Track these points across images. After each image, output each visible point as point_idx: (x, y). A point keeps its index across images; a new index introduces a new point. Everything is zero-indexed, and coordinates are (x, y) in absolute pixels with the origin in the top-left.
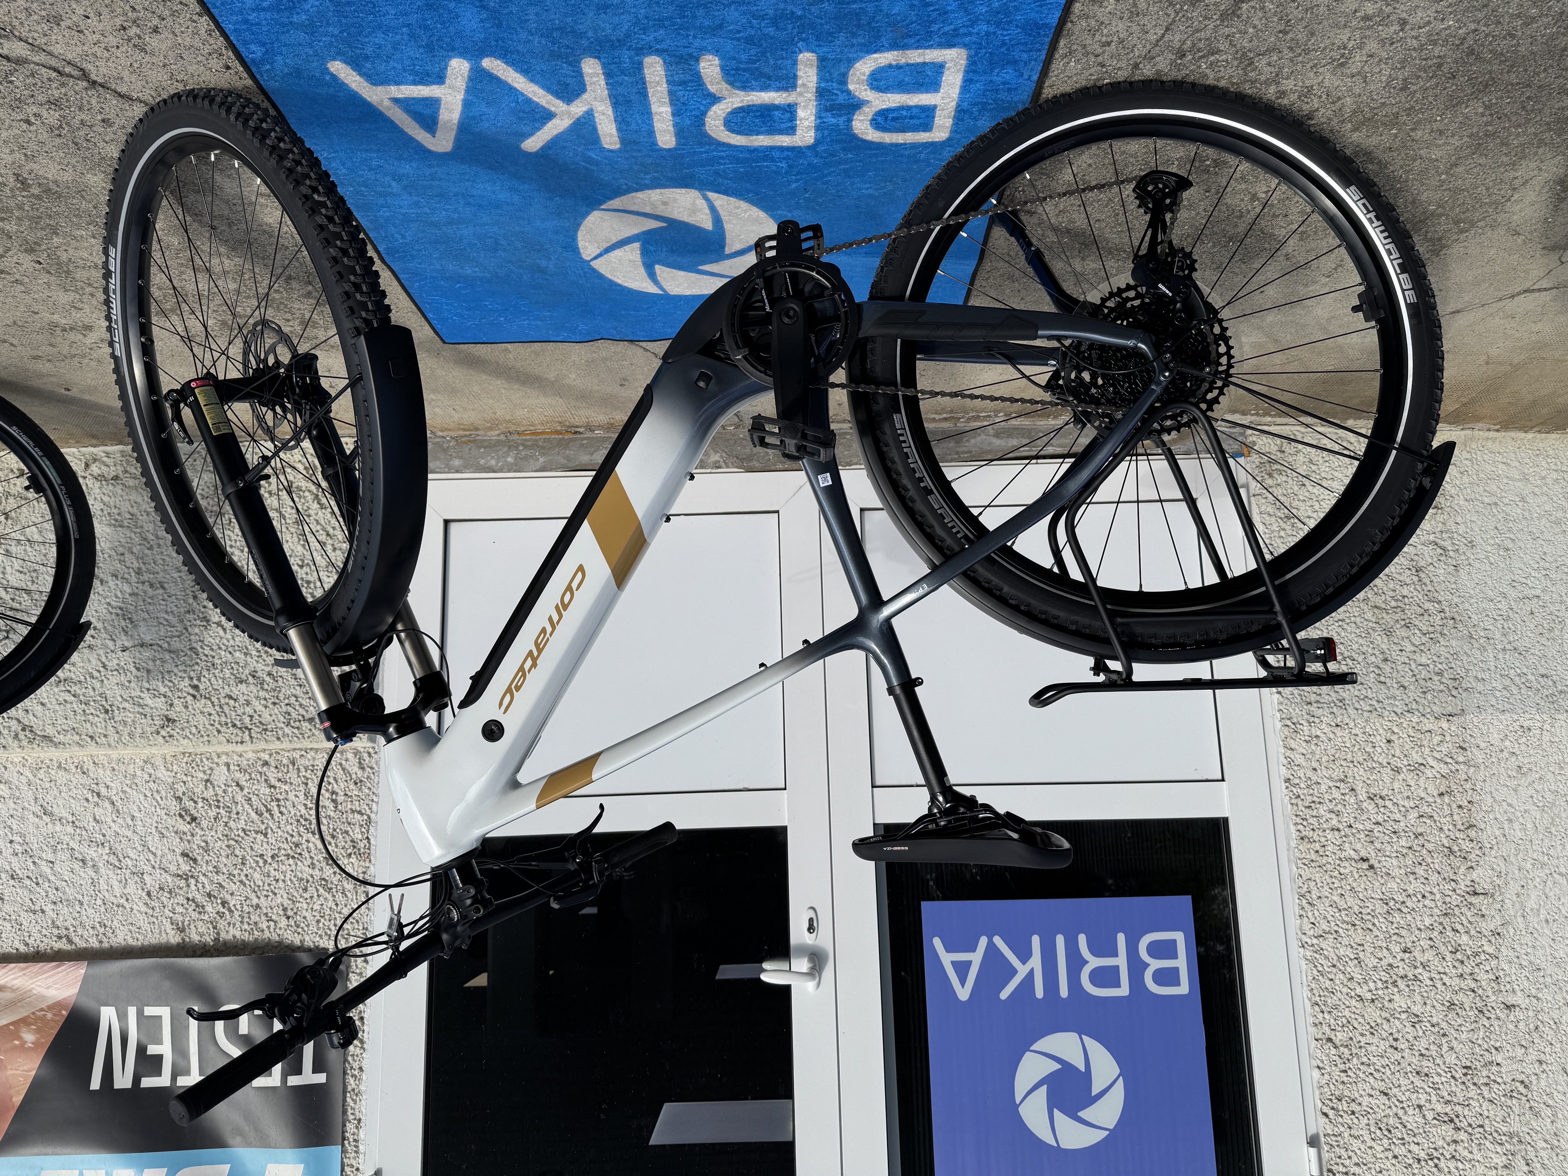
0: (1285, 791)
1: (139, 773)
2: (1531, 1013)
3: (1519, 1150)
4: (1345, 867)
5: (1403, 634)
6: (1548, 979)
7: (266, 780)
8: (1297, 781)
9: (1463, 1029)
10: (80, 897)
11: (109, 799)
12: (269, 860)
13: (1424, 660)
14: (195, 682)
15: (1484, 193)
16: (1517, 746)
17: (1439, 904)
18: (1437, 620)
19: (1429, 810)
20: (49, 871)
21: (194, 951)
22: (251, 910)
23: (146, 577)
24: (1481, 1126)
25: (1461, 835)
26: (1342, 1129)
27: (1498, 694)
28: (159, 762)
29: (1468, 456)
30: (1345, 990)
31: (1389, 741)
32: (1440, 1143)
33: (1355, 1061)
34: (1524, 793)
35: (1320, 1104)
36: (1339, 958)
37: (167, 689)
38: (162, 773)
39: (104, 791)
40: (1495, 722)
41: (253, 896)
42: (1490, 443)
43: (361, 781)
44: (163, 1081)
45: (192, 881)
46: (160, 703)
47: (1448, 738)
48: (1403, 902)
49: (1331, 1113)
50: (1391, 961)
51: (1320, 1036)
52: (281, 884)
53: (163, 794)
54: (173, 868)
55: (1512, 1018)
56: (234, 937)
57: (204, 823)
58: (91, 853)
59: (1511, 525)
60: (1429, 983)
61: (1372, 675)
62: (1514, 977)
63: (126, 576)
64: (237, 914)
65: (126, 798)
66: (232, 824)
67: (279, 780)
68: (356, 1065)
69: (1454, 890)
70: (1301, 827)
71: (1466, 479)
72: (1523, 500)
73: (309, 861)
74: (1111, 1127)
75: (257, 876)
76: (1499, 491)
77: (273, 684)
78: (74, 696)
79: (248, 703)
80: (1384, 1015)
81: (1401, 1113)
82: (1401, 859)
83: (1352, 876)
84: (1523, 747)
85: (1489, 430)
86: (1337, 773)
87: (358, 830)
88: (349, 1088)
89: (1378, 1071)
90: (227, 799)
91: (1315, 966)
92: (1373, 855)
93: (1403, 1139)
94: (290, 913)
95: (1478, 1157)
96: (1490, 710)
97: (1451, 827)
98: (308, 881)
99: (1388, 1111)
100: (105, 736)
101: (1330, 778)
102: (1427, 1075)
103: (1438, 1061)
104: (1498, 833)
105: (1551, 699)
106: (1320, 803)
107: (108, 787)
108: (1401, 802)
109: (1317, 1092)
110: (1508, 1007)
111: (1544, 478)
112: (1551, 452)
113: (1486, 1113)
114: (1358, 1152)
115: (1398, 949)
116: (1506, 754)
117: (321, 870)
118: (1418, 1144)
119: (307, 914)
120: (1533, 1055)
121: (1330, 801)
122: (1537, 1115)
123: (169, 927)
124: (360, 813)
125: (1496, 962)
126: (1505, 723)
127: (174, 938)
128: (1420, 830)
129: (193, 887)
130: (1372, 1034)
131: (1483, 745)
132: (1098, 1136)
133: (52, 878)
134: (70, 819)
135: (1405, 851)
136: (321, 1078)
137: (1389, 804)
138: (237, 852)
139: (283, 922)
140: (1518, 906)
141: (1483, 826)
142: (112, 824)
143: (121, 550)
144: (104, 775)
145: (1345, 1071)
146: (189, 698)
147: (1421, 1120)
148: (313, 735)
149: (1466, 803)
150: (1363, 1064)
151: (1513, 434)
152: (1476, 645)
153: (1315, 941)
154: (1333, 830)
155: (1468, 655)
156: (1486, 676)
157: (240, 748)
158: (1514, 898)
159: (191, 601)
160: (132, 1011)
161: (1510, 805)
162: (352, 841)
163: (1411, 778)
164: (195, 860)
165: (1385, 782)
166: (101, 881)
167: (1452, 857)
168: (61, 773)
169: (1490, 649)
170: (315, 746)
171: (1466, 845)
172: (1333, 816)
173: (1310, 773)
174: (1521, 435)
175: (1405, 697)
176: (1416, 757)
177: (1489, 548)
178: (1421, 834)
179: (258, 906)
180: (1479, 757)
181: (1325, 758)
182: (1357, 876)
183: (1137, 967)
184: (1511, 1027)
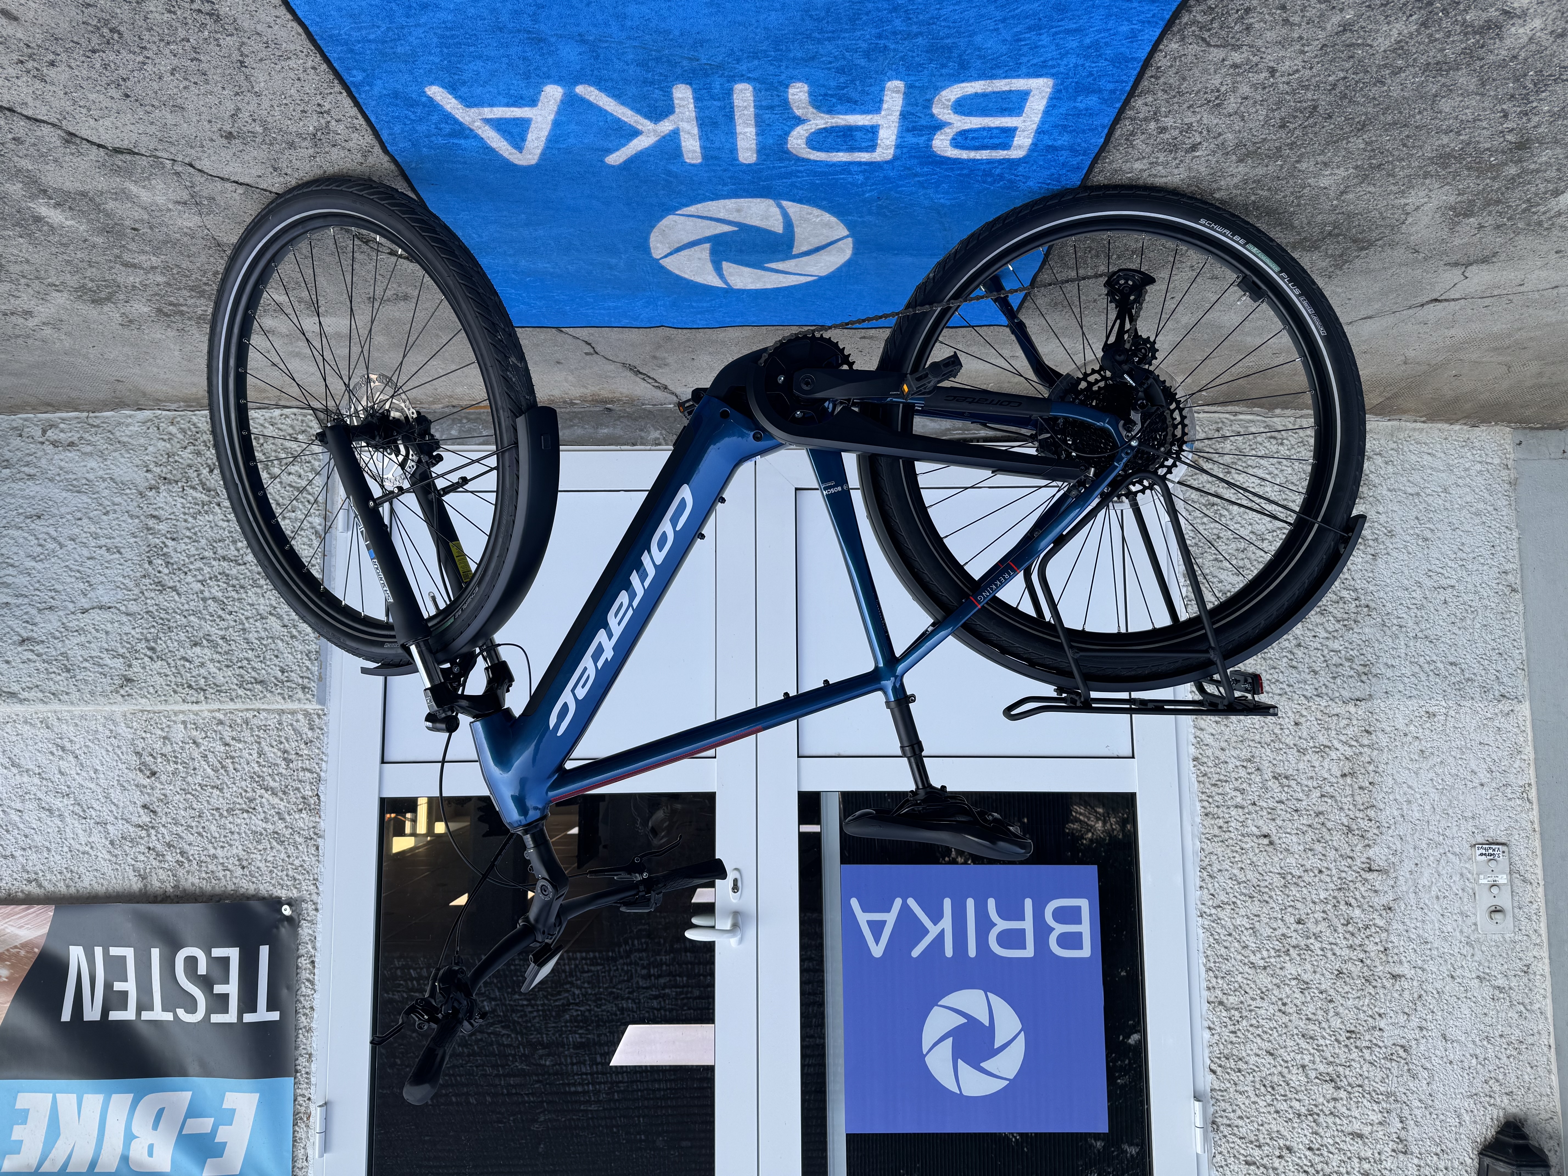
0: (1193, 769)
1: (101, 729)
2: (1415, 983)
3: (1396, 1109)
4: (1247, 843)
5: (1318, 621)
6: (1435, 952)
7: (221, 739)
8: (1205, 760)
9: (1350, 996)
10: (48, 844)
11: (73, 753)
12: (225, 813)
13: (1336, 645)
14: (153, 644)
15: (1378, 216)
16: (1421, 730)
17: (1335, 879)
18: (1352, 607)
19: (1331, 790)
20: (18, 819)
21: (156, 897)
22: (208, 860)
23: (103, 541)
24: (1360, 1086)
25: (1361, 815)
26: (1228, 1085)
27: (1406, 680)
28: (119, 719)
29: (1394, 446)
30: (1239, 957)
31: (1296, 724)
32: (1321, 1100)
33: (1244, 1023)
34: (1425, 776)
35: (1209, 1062)
36: (1236, 927)
37: (124, 650)
38: (122, 729)
39: (68, 745)
40: (1402, 708)
41: (210, 846)
42: (1416, 434)
43: (311, 741)
44: (129, 1015)
45: (153, 832)
46: (118, 663)
47: (1355, 722)
48: (1300, 877)
49: (1219, 1070)
50: (1285, 931)
51: (1211, 999)
52: (236, 836)
53: (124, 749)
54: (134, 819)
55: (1397, 987)
56: (193, 884)
57: (163, 778)
58: (58, 803)
59: (1431, 515)
60: (1321, 953)
61: (1285, 660)
62: (1402, 949)
63: (84, 540)
64: (195, 862)
65: (88, 753)
66: (189, 779)
67: (233, 739)
68: (307, 1005)
69: (1350, 867)
70: (1206, 804)
71: (1390, 469)
72: (1445, 490)
73: (263, 815)
74: (1011, 1077)
75: (213, 828)
76: (1422, 482)
77: (226, 647)
78: (38, 655)
79: (202, 665)
80: (1275, 981)
81: (1285, 1071)
82: (1301, 836)
83: (1253, 851)
84: (1427, 732)
85: (1415, 421)
86: (1245, 754)
87: (308, 787)
88: (302, 1025)
89: (1266, 1033)
90: (184, 755)
91: (1212, 935)
92: (1274, 831)
93: (1285, 1096)
94: (245, 863)
95: (1356, 1113)
96: (1397, 696)
97: (1351, 807)
98: (261, 834)
99: (1273, 1070)
100: (67, 694)
101: (1238, 758)
102: (1311, 1038)
103: (1324, 1025)
104: (1396, 813)
105: (1458, 687)
106: (1226, 781)
107: (71, 741)
108: (1305, 782)
109: (1207, 1051)
110: (1395, 977)
111: (1466, 470)
112: (1477, 444)
113: (1366, 1074)
114: (1243, 1107)
115: (1292, 921)
116: (1409, 738)
117: (274, 823)
118: (1299, 1100)
119: (260, 865)
120: (1415, 1022)
121: (1236, 779)
122: (1414, 1077)
123: (131, 874)
124: (310, 771)
125: (1385, 935)
126: (1411, 708)
127: (135, 885)
128: (1320, 809)
129: (154, 838)
130: (1262, 998)
131: (1388, 729)
132: (997, 1085)
133: (21, 826)
134: (37, 771)
135: (1305, 828)
136: (275, 1016)
137: (1293, 783)
138: (195, 806)
139: (239, 872)
140: (1410, 883)
141: (1382, 806)
142: (77, 777)
143: (79, 515)
144: (68, 730)
145: (1232, 1032)
146: (146, 659)
147: (1303, 1079)
148: (265, 697)
149: (1368, 785)
150: (1251, 1025)
151: (1439, 425)
152: (1388, 632)
153: (1213, 911)
154: (1236, 807)
155: (1380, 643)
156: (1396, 662)
157: (195, 707)
158: (1408, 876)
159: (146, 566)
160: (98, 951)
161: (1410, 787)
162: (304, 798)
163: (1315, 759)
164: (154, 812)
165: (1291, 763)
166: (67, 830)
167: (1350, 835)
168: (27, 727)
169: (1402, 636)
170: (265, 706)
171: (1364, 824)
172: (1238, 794)
173: (1218, 753)
174: (1446, 426)
175: (1315, 681)
176: (1322, 739)
177: (1408, 538)
178: (1321, 813)
179: (215, 857)
180: (1384, 740)
181: (1234, 739)
182: (1257, 851)
183: (1042, 931)
184: (1396, 995)
